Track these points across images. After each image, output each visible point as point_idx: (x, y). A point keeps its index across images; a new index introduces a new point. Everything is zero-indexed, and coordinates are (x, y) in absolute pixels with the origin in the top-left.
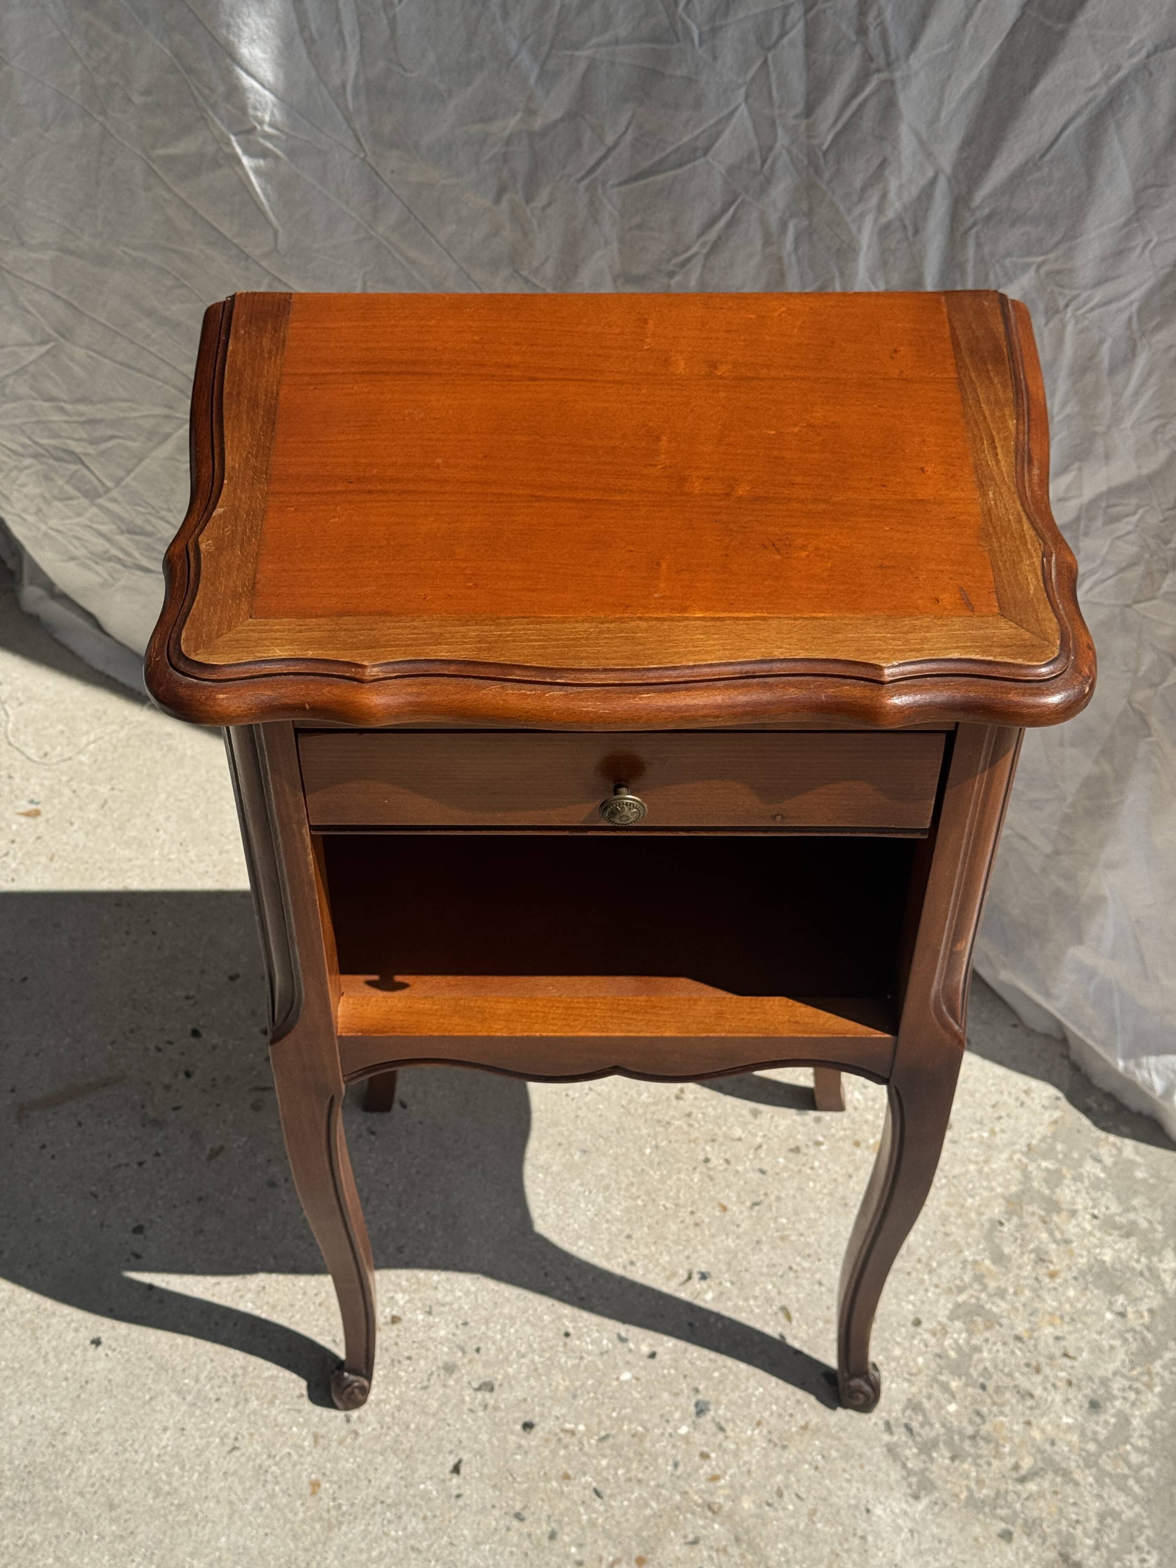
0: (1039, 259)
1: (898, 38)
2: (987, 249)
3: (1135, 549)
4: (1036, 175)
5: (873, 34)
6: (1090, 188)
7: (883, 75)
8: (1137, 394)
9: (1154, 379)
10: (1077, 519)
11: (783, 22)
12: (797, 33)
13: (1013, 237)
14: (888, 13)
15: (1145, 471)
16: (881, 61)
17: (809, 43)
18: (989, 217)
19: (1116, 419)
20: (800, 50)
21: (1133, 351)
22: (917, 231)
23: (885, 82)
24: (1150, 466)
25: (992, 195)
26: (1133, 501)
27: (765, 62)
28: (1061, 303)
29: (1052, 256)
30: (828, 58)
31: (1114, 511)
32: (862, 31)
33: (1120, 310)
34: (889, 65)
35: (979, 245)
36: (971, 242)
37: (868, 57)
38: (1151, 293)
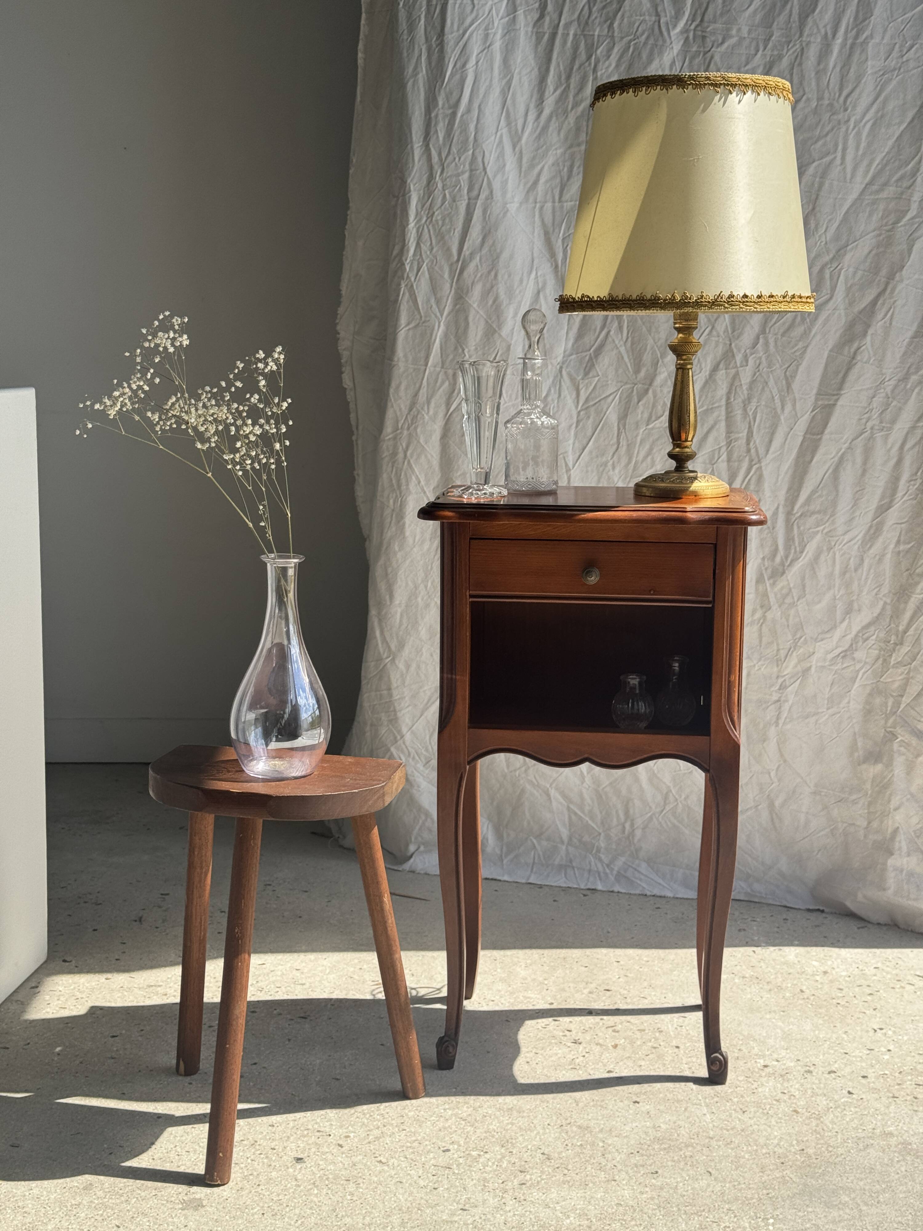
0: (822, 527)
1: (762, 451)
2: (802, 528)
3: (877, 652)
4: (817, 494)
5: (753, 451)
6: (837, 495)
7: (757, 466)
8: (867, 579)
9: (872, 571)
10: (852, 645)
11: (719, 453)
12: (724, 457)
13: (811, 520)
14: (757, 442)
15: (875, 615)
16: (756, 460)
17: (729, 460)
18: (801, 515)
19: (861, 591)
20: (725, 464)
21: (862, 560)
22: (773, 528)
23: (758, 468)
24: (877, 611)
25: (801, 507)
26: (872, 629)
27: (713, 470)
28: (833, 544)
29: (827, 524)
30: (736, 464)
31: (865, 637)
32: (749, 451)
33: (855, 544)
34: (759, 461)
35: (799, 527)
36: (795, 527)
37: (751, 461)
38: (865, 535)
